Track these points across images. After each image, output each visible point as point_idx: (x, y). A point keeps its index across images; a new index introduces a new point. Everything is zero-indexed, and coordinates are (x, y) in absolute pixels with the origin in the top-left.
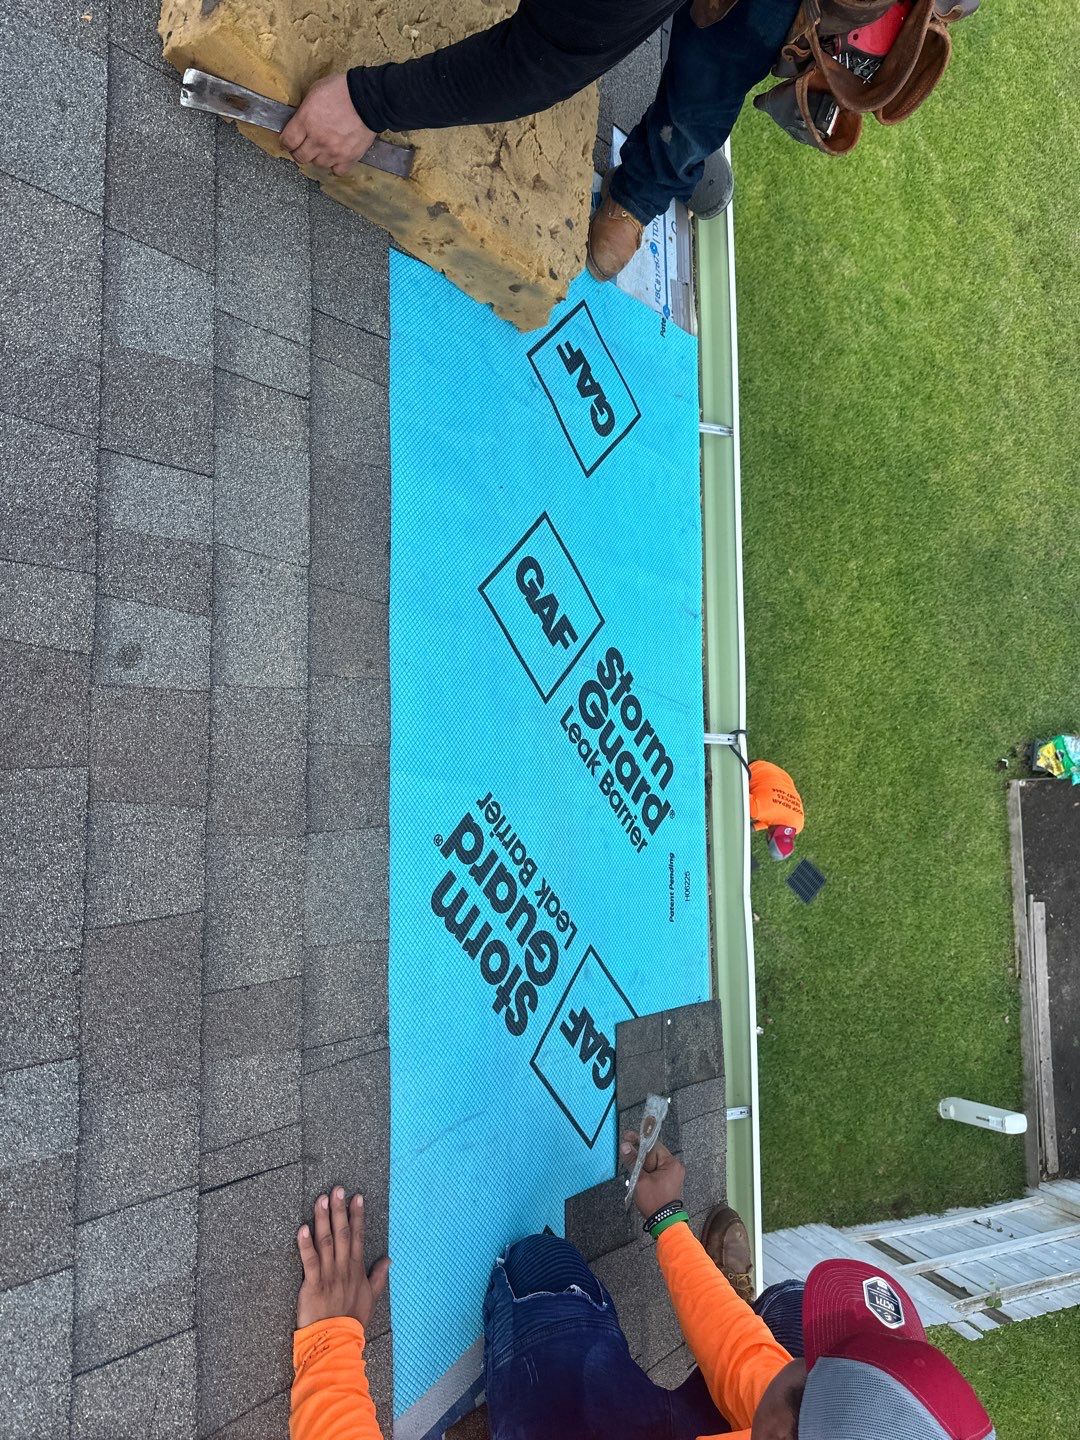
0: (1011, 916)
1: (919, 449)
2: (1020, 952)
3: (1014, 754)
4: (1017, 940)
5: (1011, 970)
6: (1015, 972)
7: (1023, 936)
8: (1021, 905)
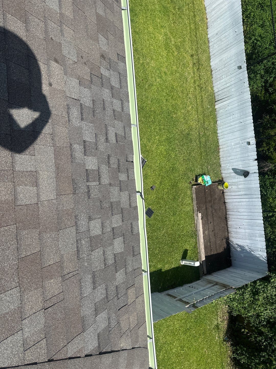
0: (194, 217)
1: (171, 109)
2: (196, 225)
3: (193, 180)
4: (196, 222)
5: (194, 229)
6: (195, 229)
7: (197, 221)
8: (196, 214)
